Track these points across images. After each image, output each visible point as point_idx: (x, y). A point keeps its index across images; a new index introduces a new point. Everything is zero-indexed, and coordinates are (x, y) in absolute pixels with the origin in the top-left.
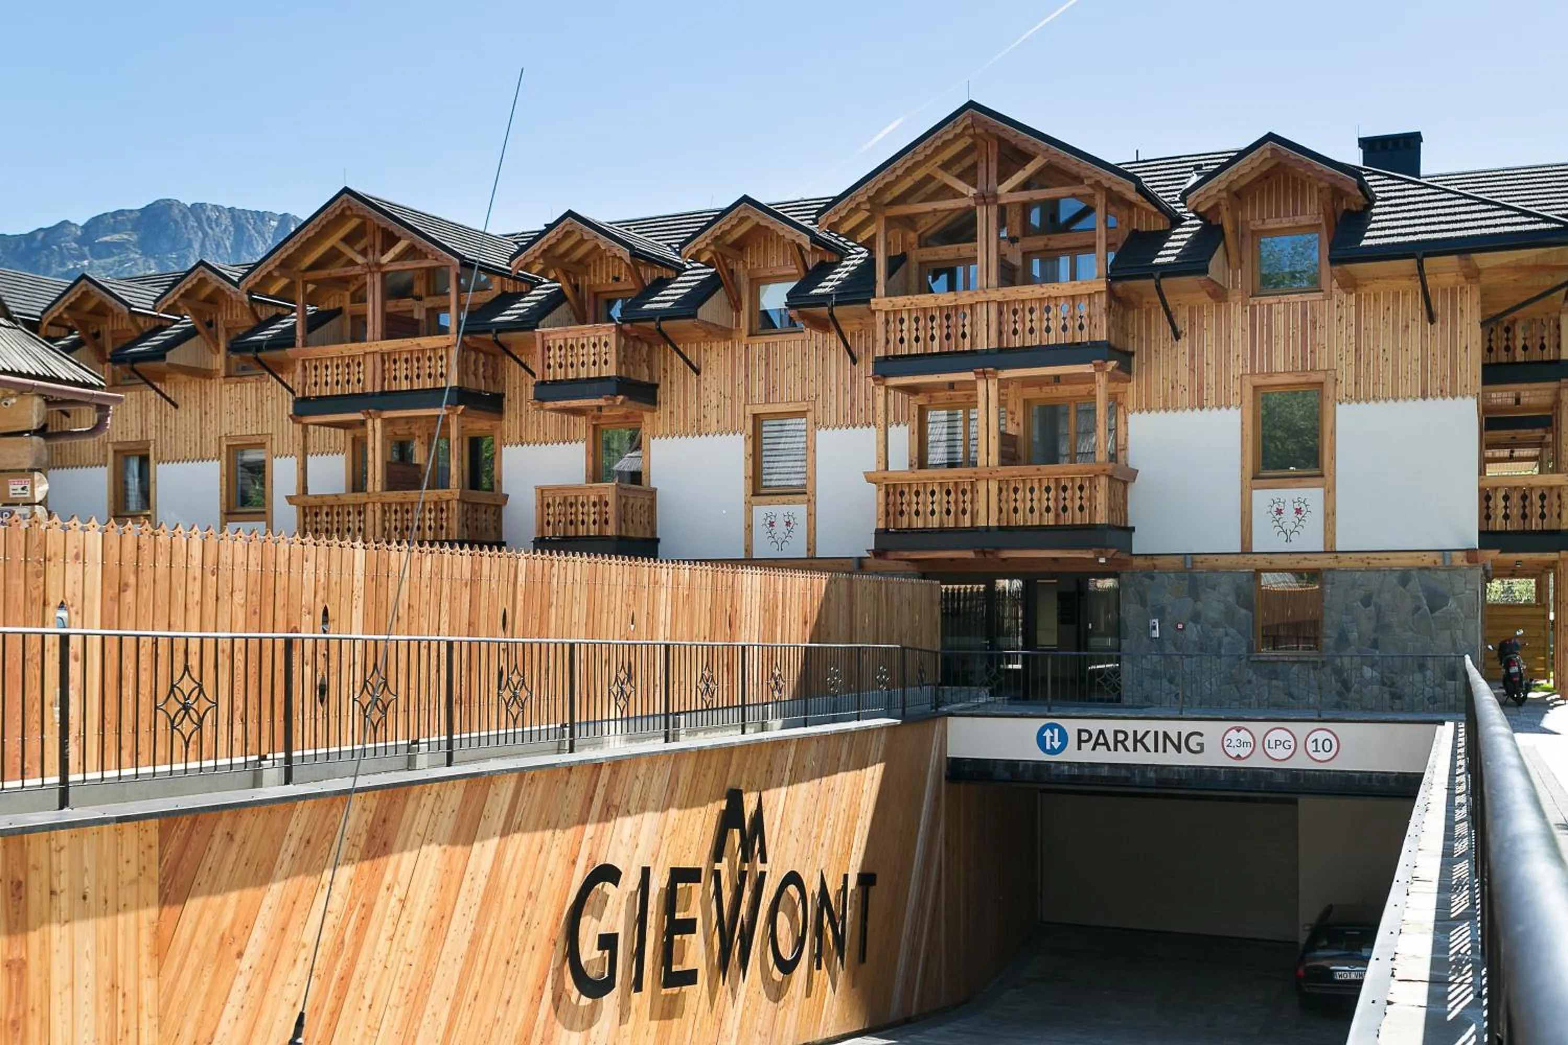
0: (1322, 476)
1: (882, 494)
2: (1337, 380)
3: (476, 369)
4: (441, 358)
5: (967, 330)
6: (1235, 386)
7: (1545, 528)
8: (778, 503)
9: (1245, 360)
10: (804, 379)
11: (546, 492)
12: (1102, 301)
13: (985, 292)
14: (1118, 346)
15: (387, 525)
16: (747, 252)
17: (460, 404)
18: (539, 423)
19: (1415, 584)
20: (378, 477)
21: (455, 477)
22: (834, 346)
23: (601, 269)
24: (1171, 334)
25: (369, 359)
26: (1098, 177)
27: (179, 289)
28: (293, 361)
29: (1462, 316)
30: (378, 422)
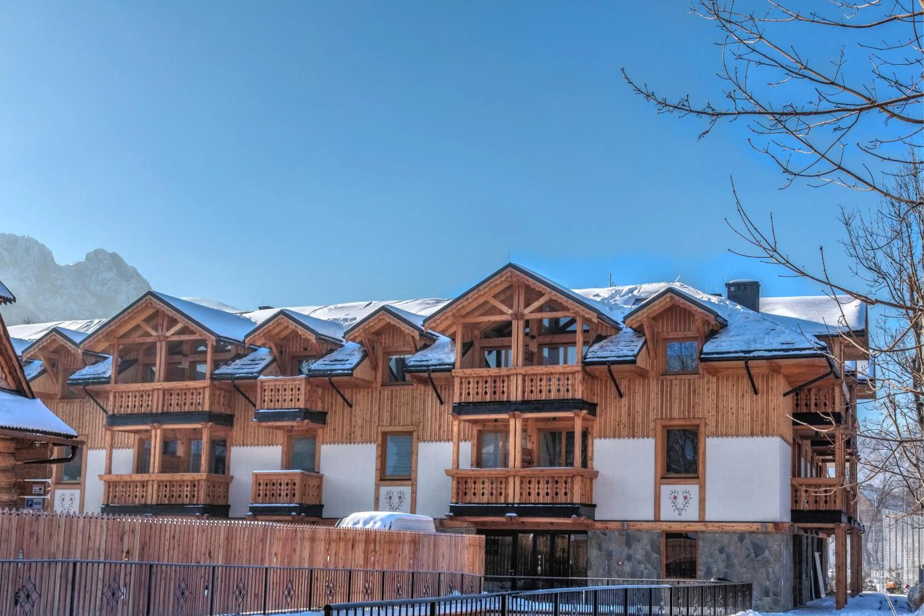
0: (698, 478)
1: (455, 483)
2: (706, 424)
3: (219, 400)
4: (200, 394)
5: (505, 389)
6: (652, 425)
7: (827, 508)
8: (395, 485)
9: (657, 411)
10: (412, 412)
11: (259, 477)
12: (579, 377)
13: (515, 368)
14: (589, 401)
15: (160, 494)
16: (382, 337)
17: (209, 421)
18: (255, 433)
19: (747, 541)
20: (156, 465)
21: (204, 466)
22: (430, 393)
23: (297, 343)
24: (618, 395)
25: (155, 393)
26: (577, 309)
27: (39, 345)
28: (107, 392)
29: (772, 391)
30: (159, 432)
